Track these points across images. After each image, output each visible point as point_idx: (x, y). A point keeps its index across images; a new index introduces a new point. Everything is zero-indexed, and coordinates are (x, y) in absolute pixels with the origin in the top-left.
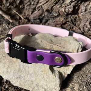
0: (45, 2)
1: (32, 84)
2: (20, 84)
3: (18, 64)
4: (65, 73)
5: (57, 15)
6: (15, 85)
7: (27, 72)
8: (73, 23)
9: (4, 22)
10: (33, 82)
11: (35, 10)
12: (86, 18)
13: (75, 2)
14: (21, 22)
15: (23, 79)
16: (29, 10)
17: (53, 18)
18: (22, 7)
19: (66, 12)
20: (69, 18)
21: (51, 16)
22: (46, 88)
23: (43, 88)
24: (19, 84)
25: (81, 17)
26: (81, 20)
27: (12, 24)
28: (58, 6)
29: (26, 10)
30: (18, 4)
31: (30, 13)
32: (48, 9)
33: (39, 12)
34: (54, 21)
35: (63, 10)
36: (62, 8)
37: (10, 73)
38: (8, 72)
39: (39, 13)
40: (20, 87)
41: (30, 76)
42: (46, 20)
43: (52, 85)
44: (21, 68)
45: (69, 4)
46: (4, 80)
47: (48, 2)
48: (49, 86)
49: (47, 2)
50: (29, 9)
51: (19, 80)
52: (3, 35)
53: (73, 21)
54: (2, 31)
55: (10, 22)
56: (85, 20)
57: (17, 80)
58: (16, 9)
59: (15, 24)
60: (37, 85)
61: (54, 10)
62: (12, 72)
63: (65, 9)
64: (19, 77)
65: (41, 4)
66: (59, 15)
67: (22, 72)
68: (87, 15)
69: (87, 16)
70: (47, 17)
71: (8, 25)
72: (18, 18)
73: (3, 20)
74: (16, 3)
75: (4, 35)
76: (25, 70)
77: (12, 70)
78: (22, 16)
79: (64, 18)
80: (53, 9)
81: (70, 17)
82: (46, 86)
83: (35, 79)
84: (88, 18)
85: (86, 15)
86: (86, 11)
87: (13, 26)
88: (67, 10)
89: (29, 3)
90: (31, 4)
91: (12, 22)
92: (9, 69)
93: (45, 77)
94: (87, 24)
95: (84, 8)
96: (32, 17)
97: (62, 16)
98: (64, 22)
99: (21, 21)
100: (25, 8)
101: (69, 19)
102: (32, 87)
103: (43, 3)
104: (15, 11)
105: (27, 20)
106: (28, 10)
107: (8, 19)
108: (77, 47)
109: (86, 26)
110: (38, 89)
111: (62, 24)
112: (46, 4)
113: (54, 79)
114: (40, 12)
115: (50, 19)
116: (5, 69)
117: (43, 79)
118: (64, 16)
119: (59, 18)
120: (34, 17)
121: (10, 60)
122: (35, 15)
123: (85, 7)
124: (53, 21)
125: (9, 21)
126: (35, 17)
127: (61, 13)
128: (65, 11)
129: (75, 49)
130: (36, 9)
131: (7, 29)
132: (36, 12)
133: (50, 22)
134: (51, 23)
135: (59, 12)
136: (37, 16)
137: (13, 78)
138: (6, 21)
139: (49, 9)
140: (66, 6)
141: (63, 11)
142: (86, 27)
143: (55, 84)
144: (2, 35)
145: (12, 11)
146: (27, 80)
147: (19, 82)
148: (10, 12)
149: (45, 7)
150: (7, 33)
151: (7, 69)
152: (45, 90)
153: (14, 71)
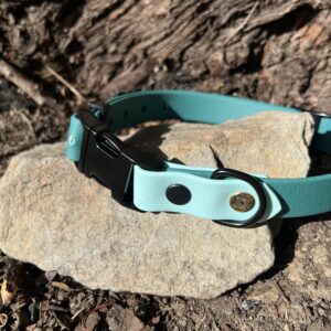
0: (163, 34)
1: (168, 263)
2: (117, 275)
5: (199, 71)
6: (93, 286)
7: (143, 225)
8: (249, 96)
9: (16, 102)
10: (171, 255)
11: (119, 70)
12: (287, 77)
13: (253, 33)
15: (130, 254)
16: (99, 71)
17: (189, 82)
18: (77, 62)
19: (228, 64)
21: (182, 76)
22: (222, 266)
23: (211, 269)
24: (112, 276)
25: (270, 80)
26: (273, 87)
27: (41, 110)
28: (203, 48)
29: (88, 71)
30: (62, 52)
31: (105, 78)
32: (171, 57)
33: (136, 72)
35: (219, 56)
36: (215, 50)
37: (72, 242)
38: (63, 239)
39: (138, 75)
40: (114, 289)
41: (157, 235)
45: (235, 39)
46: (46, 275)
47: (173, 36)
48: (233, 258)
49: (167, 36)
50: (101, 66)
51: (112, 263)
52: (13, 143)
53: (250, 90)
54: (8, 131)
55: (35, 103)
57: (103, 263)
58: (56, 65)
59: (52, 112)
60: (185, 263)
61: (188, 59)
62: (83, 236)
63: (225, 54)
64: (113, 250)
65: (149, 42)
66: (207, 72)
67: (124, 230)
68: (288, 68)
69: (289, 74)
71: (27, 112)
72: (63, 92)
73: (13, 97)
74: (56, 46)
75: (17, 144)
77: (83, 229)
78: (77, 89)
79: (224, 80)
80: (185, 58)
81: (241, 79)
82: (222, 257)
83: (176, 242)
84: (295, 76)
85: (285, 71)
86: (283, 58)
88: (230, 55)
89: (100, 50)
90: (105, 52)
91: (45, 105)
92: (68, 229)
94: (294, 93)
95: (279, 51)
96: (111, 89)
97: (215, 76)
99: (72, 103)
100: (87, 65)
101: (239, 85)
102: (168, 277)
103: (155, 39)
104: (53, 72)
106: (97, 68)
107: (31, 94)
110: (192, 277)
112: (166, 41)
114: (141, 71)
116: (48, 232)
117: (208, 237)
118: (223, 77)
119: (206, 83)
120: (119, 89)
121: (73, 193)
122: (124, 82)
123: (281, 48)
125: (31, 100)
126: (125, 88)
127: (213, 66)
128: (225, 59)
129: (295, 129)
130: (126, 67)
131: (26, 124)
132: (123, 74)
135: (208, 63)
136: (130, 83)
137: (88, 258)
138: (23, 98)
139: (175, 56)
140: (226, 46)
141: (217, 61)
143: (253, 242)
144: (10, 145)
145: (44, 72)
146: (145, 255)
148: (37, 73)
149: (161, 52)
150: (27, 137)
151: (61, 228)
152: (221, 275)
153: (92, 229)
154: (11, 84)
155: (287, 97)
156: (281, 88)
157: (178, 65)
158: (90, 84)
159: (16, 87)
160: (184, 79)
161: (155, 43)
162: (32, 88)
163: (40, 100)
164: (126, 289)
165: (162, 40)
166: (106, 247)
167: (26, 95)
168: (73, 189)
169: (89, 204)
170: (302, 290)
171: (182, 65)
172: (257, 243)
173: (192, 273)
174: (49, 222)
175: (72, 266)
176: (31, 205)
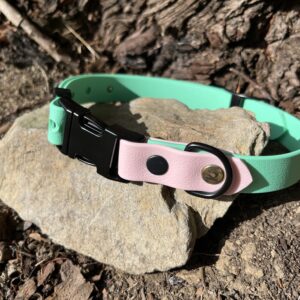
0: (166, 3)
1: (106, 238)
2: (69, 237)
3: (68, 177)
4: (207, 213)
5: (199, 43)
7: (93, 203)
8: (247, 72)
9: (38, 58)
10: (109, 233)
11: (132, 30)
12: (288, 56)
14: (89, 63)
15: (80, 223)
16: (114, 29)
17: (189, 52)
18: (95, 20)
19: (227, 37)
20: (237, 56)
21: (183, 45)
22: (144, 253)
23: (136, 253)
24: (65, 237)
26: (273, 63)
27: (59, 67)
28: (205, 19)
29: (106, 28)
30: (81, 10)
31: (118, 38)
32: (173, 25)
33: (145, 35)
34: (189, 62)
35: (219, 29)
36: (217, 22)
37: (42, 203)
38: (36, 198)
39: (146, 38)
41: (102, 213)
42: (166, 59)
43: (163, 246)
44: (78, 190)
45: (237, 13)
47: (176, 5)
49: (170, 4)
50: (115, 25)
51: (67, 227)
52: (31, 97)
53: (249, 65)
54: (28, 86)
55: (54, 60)
56: (283, 61)
57: (60, 225)
58: (76, 23)
59: (69, 68)
60: (118, 242)
61: (191, 28)
62: (50, 200)
63: (225, 27)
64: (68, 217)
65: (154, 10)
66: (207, 44)
67: (79, 203)
68: (289, 47)
69: (291, 52)
70: (167, 52)
71: (46, 68)
72: (80, 50)
73: (35, 54)
74: (76, 4)
75: (33, 98)
76: (88, 196)
77: (50, 194)
78: (92, 46)
79: (221, 54)
80: (188, 27)
81: (240, 54)
82: (146, 246)
83: (114, 224)
84: (294, 56)
85: (287, 49)
86: (287, 35)
87: (62, 75)
88: (230, 29)
89: (115, 9)
90: (121, 11)
91: (62, 62)
92: (40, 191)
93: (147, 220)
94: (291, 74)
95: (284, 26)
96: (121, 50)
97: (214, 48)
98: (219, 67)
99: (86, 60)
100: (104, 23)
101: (236, 60)
102: (105, 249)
103: (159, 6)
104: (71, 30)
105: (105, 59)
106: (112, 27)
107: (49, 51)
108: (251, 137)
109: (288, 81)
110: (121, 254)
111: (212, 72)
112: (169, 10)
113: (172, 225)
114: (149, 34)
115: (176, 58)
116: (27, 191)
117: (139, 226)
118: (222, 50)
119: (204, 54)
120: (128, 51)
122: (133, 44)
123: (287, 24)
124: (187, 64)
125: (50, 57)
126: (133, 50)
127: (213, 39)
128: (224, 32)
130: (138, 28)
131: (44, 79)
132: (135, 35)
133: (177, 66)
134: (179, 69)
135: (208, 34)
136: (138, 46)
137: (51, 217)
139: (178, 24)
140: (228, 19)
141: (217, 34)
142: (286, 84)
143: (173, 241)
144: (28, 99)
146: (90, 228)
147: (65, 230)
148: (56, 31)
149: (165, 21)
150: (42, 92)
151: (36, 189)
152: (143, 260)
153: (56, 196)
154: (33, 42)
155: (283, 76)
156: (279, 68)
157: (181, 33)
158: (106, 42)
159: (38, 45)
160: (184, 48)
161: (160, 11)
162: (50, 46)
163: (57, 58)
164: (74, 249)
165: (166, 8)
166: (64, 212)
167: (46, 52)
168: (49, 159)
169: (57, 175)
170: (222, 279)
171: (185, 33)
172: (176, 242)
173: (122, 252)
174: (29, 182)
175: (40, 221)
176: (18, 166)
